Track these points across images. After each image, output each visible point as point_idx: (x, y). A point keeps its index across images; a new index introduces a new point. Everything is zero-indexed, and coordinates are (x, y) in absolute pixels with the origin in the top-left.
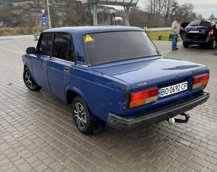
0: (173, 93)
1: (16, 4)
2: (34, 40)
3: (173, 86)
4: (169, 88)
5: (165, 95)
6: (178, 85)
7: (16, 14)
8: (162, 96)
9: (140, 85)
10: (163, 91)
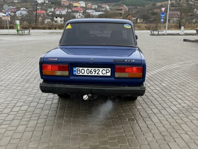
0: (90, 74)
1: (159, 4)
2: (150, 35)
3: (90, 69)
4: (86, 69)
5: (81, 74)
6: (97, 69)
7: (156, 13)
8: (77, 74)
9: (51, 59)
10: (79, 70)
